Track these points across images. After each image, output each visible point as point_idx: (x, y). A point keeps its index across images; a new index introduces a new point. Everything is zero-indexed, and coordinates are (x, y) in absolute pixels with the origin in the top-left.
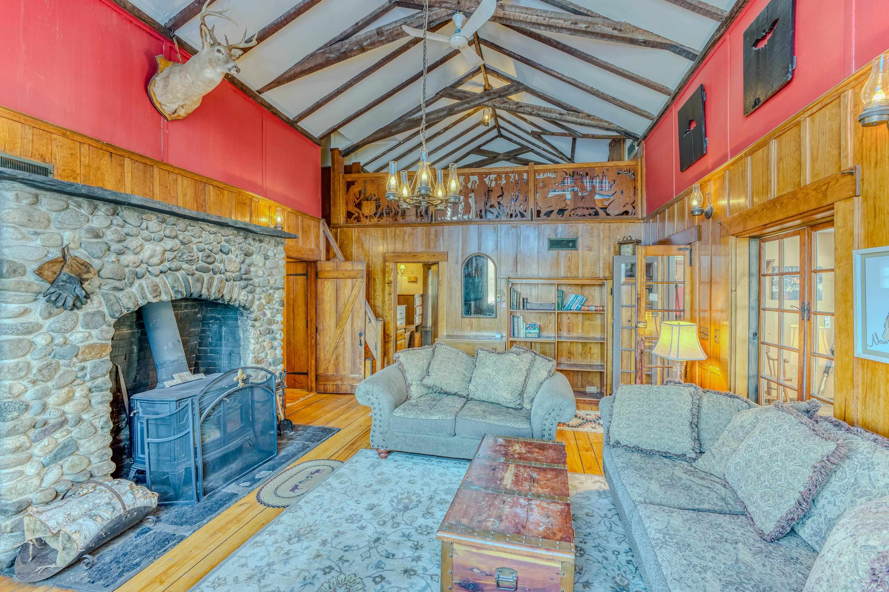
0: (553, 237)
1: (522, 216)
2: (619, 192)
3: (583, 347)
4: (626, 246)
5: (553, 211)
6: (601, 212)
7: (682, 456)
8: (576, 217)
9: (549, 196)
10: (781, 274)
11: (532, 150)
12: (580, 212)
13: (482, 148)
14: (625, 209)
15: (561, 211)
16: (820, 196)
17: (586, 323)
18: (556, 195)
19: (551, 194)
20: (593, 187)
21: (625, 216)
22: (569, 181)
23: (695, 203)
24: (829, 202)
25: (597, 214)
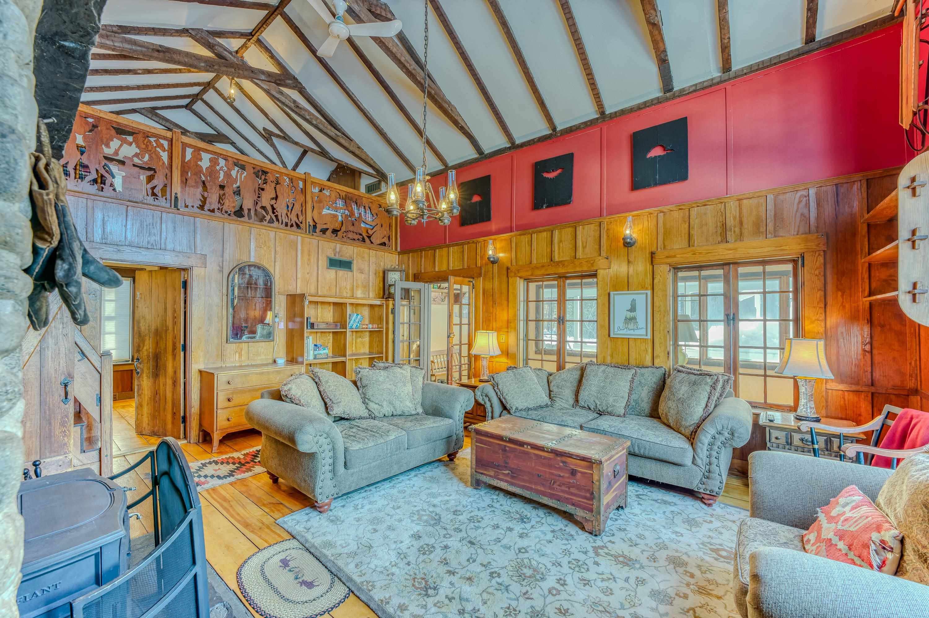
0: (332, 256)
1: (298, 226)
2: (379, 225)
3: (356, 363)
4: (393, 273)
5: (328, 229)
6: (367, 240)
7: (547, 406)
8: (348, 241)
9: (323, 213)
10: (543, 301)
11: (233, 144)
12: (350, 235)
13: (158, 111)
14: (384, 240)
15: (335, 231)
16: (590, 265)
17: (359, 340)
18: (331, 214)
19: (325, 211)
20: (360, 214)
21: (383, 247)
22: (340, 203)
23: (490, 252)
24: (595, 269)
25: (364, 240)
